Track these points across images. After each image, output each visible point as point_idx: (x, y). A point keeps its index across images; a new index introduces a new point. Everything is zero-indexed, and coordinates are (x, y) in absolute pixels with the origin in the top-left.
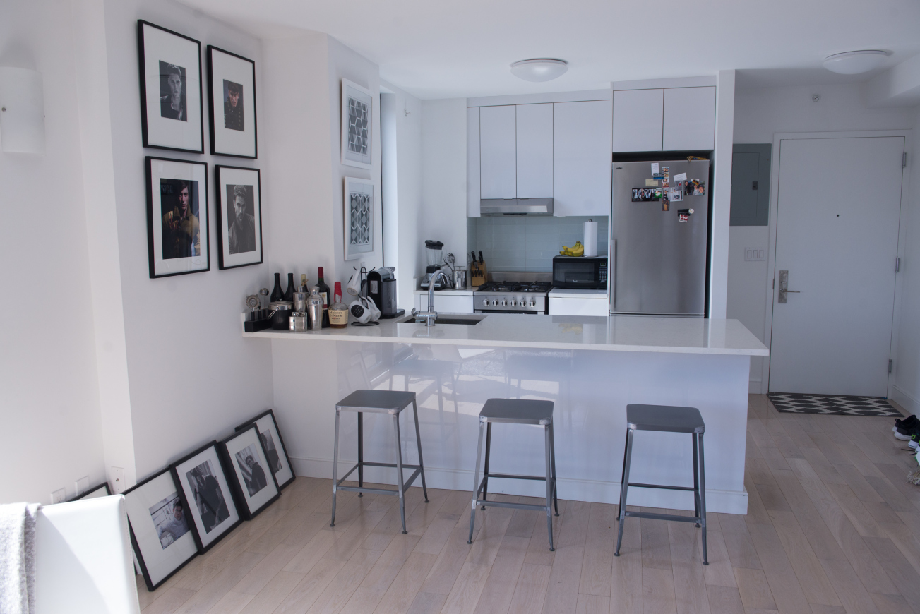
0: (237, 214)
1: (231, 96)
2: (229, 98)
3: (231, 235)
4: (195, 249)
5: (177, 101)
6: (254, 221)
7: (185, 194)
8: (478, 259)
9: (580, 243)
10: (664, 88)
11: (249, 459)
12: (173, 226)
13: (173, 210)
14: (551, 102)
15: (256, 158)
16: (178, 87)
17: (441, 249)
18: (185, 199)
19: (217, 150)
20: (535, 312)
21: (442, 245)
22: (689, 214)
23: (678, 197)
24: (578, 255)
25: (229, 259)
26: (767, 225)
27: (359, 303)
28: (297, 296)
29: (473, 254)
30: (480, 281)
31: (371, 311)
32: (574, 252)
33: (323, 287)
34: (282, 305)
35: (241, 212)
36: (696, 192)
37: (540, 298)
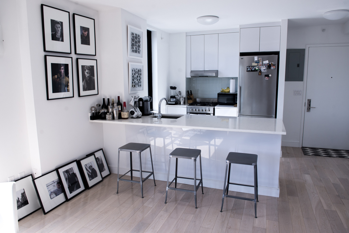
0: (87, 76)
1: (84, 32)
2: (83, 33)
3: (84, 84)
4: (67, 89)
5: (59, 34)
6: (94, 79)
7: (63, 69)
8: (190, 93)
9: (228, 88)
10: (260, 27)
11: (91, 167)
12: (57, 81)
13: (57, 75)
14: (218, 33)
15: (95, 55)
16: (60, 29)
17: (175, 89)
18: (63, 71)
19: (77, 52)
20: (210, 114)
21: (176, 88)
22: (269, 77)
23: (265, 70)
24: (227, 92)
25: (82, 93)
26: (303, 81)
27: (133, 110)
28: (109, 107)
29: (188, 91)
30: (191, 102)
31: (138, 113)
32: (226, 91)
33: (119, 103)
34: (104, 110)
35: (88, 75)
36: (272, 68)
37: (212, 108)
